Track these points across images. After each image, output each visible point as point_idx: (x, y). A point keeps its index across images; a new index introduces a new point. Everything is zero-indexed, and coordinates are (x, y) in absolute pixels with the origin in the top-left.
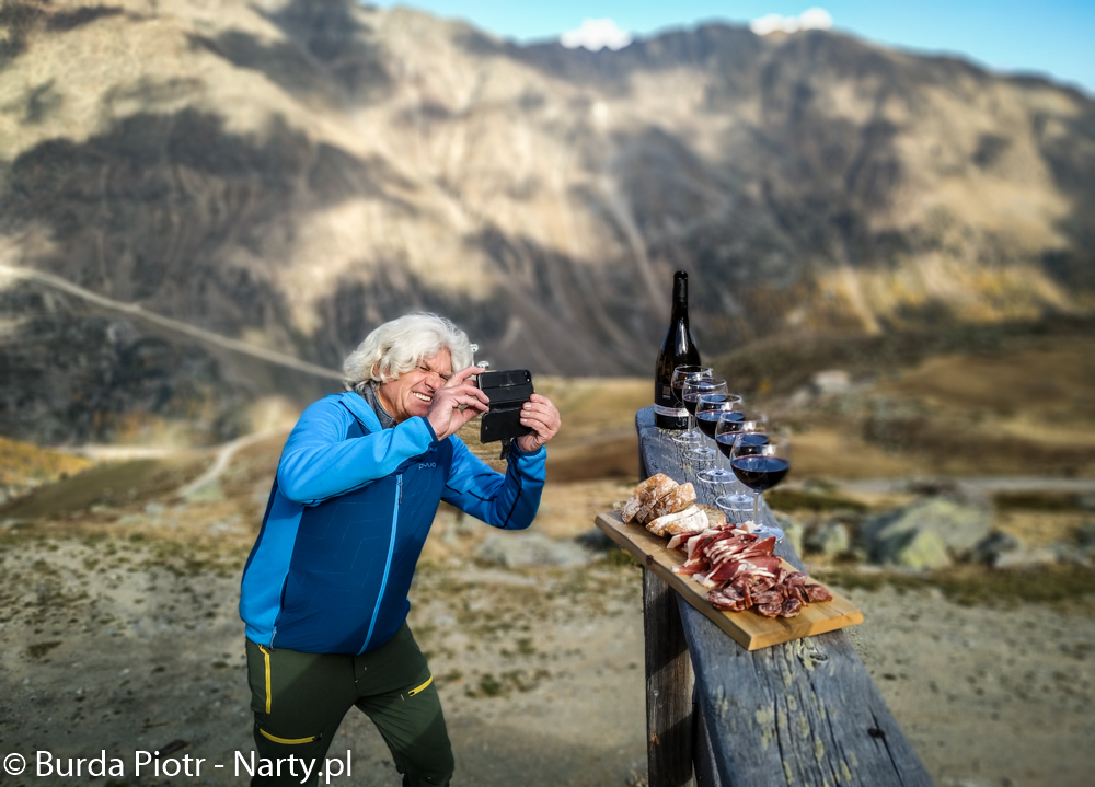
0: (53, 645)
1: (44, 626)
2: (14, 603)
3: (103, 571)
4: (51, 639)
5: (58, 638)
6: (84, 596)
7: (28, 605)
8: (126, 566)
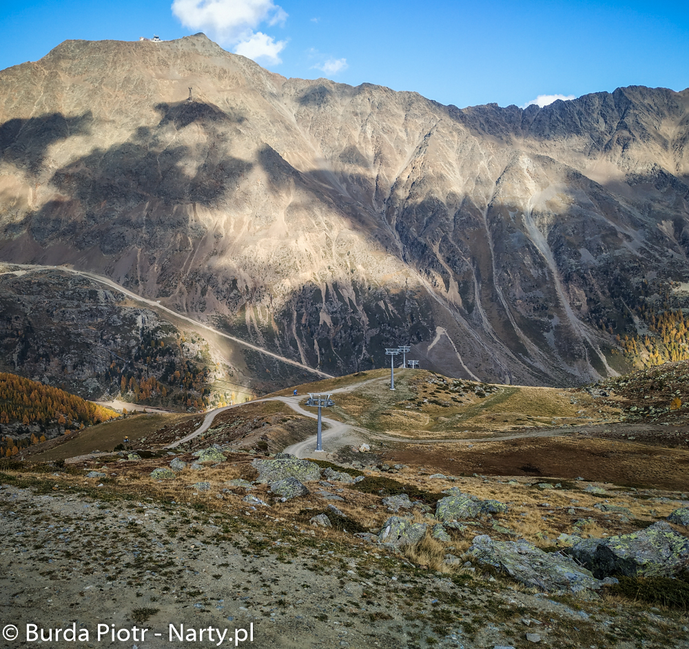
0: (154, 612)
1: (142, 590)
2: (116, 562)
3: (182, 539)
4: (150, 605)
5: (156, 605)
6: (171, 564)
7: (128, 565)
8: (201, 537)
